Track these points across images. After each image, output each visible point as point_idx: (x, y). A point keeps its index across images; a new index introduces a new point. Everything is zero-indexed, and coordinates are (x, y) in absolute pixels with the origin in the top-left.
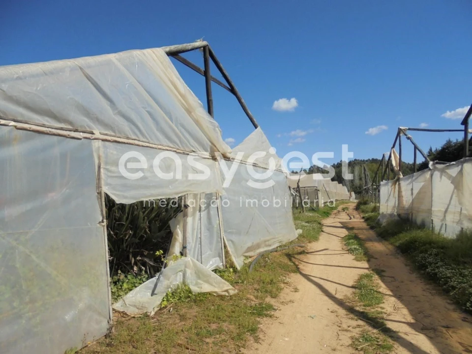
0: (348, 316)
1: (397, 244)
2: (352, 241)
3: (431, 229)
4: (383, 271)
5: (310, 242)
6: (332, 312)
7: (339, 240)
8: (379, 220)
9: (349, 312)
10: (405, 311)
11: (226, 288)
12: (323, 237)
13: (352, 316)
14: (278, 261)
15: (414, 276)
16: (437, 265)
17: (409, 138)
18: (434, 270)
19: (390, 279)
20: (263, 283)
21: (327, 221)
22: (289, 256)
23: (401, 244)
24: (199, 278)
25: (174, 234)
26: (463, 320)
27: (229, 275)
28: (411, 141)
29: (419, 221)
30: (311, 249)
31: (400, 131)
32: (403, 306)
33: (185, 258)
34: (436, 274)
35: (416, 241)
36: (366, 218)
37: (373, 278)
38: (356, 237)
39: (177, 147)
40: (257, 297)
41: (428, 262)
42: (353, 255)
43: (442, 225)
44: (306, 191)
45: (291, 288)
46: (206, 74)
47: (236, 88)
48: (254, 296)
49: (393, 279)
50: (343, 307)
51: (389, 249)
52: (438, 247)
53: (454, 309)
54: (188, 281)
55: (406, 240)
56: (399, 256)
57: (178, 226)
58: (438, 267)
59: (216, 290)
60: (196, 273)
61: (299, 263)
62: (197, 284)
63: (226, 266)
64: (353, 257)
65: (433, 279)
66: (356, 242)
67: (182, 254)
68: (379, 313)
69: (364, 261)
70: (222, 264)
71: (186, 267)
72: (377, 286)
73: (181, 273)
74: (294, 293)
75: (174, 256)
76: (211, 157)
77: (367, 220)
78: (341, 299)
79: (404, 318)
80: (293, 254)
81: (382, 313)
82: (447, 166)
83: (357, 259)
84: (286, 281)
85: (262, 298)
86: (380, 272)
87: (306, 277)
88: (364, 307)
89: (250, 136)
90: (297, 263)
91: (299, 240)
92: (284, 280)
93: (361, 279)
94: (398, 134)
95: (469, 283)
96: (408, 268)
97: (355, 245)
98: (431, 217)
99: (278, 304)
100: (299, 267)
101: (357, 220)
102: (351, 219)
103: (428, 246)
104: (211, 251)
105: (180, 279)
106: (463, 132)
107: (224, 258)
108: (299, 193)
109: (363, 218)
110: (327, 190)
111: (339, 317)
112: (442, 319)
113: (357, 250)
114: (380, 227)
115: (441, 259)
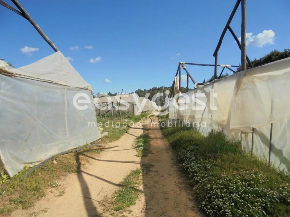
1: (171, 141)
2: (141, 139)
5: (111, 142)
7: (134, 139)
15: (173, 169)
16: (191, 160)
17: (184, 69)
18: (187, 164)
19: (154, 174)
23: (173, 141)
28: (186, 71)
31: (180, 64)
35: (182, 140)
36: (161, 122)
37: (141, 174)
38: (146, 137)
41: (185, 157)
43: (200, 127)
45: (57, 191)
47: (28, 13)
49: (156, 173)
51: (165, 145)
52: (194, 145)
53: (193, 207)
55: (177, 138)
56: (170, 151)
58: (191, 162)
64: (136, 153)
66: (144, 140)
72: (139, 183)
74: (56, 198)
78: (99, 201)
82: (205, 86)
90: (84, 162)
92: (54, 183)
93: (130, 176)
95: (209, 177)
96: (172, 161)
98: (195, 121)
100: (85, 166)
103: (188, 143)
106: (214, 66)
109: (159, 122)
114: (166, 128)
115: (194, 154)
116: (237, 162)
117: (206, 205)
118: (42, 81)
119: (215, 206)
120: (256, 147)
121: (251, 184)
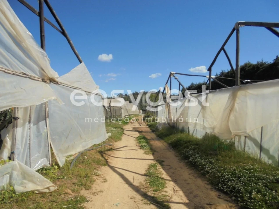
0: (143, 202)
1: (169, 142)
2: (142, 140)
3: (188, 132)
4: (163, 161)
5: (116, 142)
6: (131, 198)
7: (134, 140)
8: (157, 127)
9: (144, 197)
10: (181, 193)
11: (47, 186)
12: (124, 137)
13: (146, 201)
14: (93, 157)
15: (182, 164)
16: (195, 156)
17: (176, 79)
18: (193, 160)
19: (168, 167)
20: (80, 177)
21: (126, 127)
22: (101, 153)
23: (171, 142)
24: (24, 178)
25: (4, 142)
26: (218, 197)
27: (54, 171)
28: (178, 80)
29: (180, 128)
30: (116, 146)
31: (171, 74)
32: (179, 189)
33: (13, 162)
34: (195, 163)
35: (181, 141)
36: (149, 125)
37: (157, 167)
38: (144, 138)
39: (7, 68)
40: (73, 191)
41: (189, 154)
42: (143, 150)
43: (194, 130)
44: (114, 109)
45: (101, 179)
46: (40, 14)
47: (66, 32)
48: (71, 189)
49: (169, 167)
50: (139, 194)
51: (164, 145)
52: (194, 145)
53: (211, 189)
54: (14, 182)
55: (175, 140)
56: (171, 150)
57: (7, 135)
58: (196, 158)
59: (39, 188)
60: (21, 174)
61: (108, 157)
62: (22, 184)
63: (52, 164)
64: (143, 151)
65: (194, 166)
66: (145, 141)
67: (10, 158)
68: (164, 197)
69: (151, 154)
70: (48, 163)
71: (13, 169)
72: (160, 173)
73: (8, 175)
74: (103, 184)
75: (2, 161)
76: (42, 80)
77: (150, 126)
78: (137, 186)
79: (181, 199)
80: (104, 151)
81: (166, 196)
82: (198, 95)
83: (146, 153)
84: (97, 174)
85: (77, 191)
86: (161, 162)
87: (112, 168)
88: (154, 192)
89: (75, 68)
90: (107, 158)
91: (109, 140)
92: (96, 173)
93: (150, 168)
94: (170, 76)
95: (216, 168)
96: (178, 158)
97: (144, 143)
98: (188, 125)
99: (91, 196)
100: (108, 161)
101: (144, 127)
102: (140, 126)
103: (188, 143)
104: (40, 154)
105: (6, 180)
107: (50, 158)
108: (110, 109)
109: (148, 125)
110: (127, 108)
111: (137, 203)
112: (205, 198)
113: (146, 146)
114: (158, 131)
115: (197, 152)
116: (235, 158)
117: (222, 186)
118: (73, 88)
119: (230, 186)
120: (248, 146)
121: (251, 172)
